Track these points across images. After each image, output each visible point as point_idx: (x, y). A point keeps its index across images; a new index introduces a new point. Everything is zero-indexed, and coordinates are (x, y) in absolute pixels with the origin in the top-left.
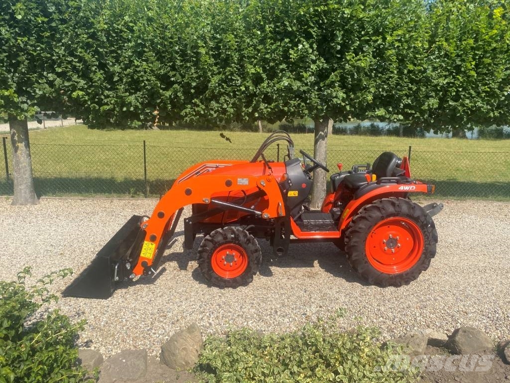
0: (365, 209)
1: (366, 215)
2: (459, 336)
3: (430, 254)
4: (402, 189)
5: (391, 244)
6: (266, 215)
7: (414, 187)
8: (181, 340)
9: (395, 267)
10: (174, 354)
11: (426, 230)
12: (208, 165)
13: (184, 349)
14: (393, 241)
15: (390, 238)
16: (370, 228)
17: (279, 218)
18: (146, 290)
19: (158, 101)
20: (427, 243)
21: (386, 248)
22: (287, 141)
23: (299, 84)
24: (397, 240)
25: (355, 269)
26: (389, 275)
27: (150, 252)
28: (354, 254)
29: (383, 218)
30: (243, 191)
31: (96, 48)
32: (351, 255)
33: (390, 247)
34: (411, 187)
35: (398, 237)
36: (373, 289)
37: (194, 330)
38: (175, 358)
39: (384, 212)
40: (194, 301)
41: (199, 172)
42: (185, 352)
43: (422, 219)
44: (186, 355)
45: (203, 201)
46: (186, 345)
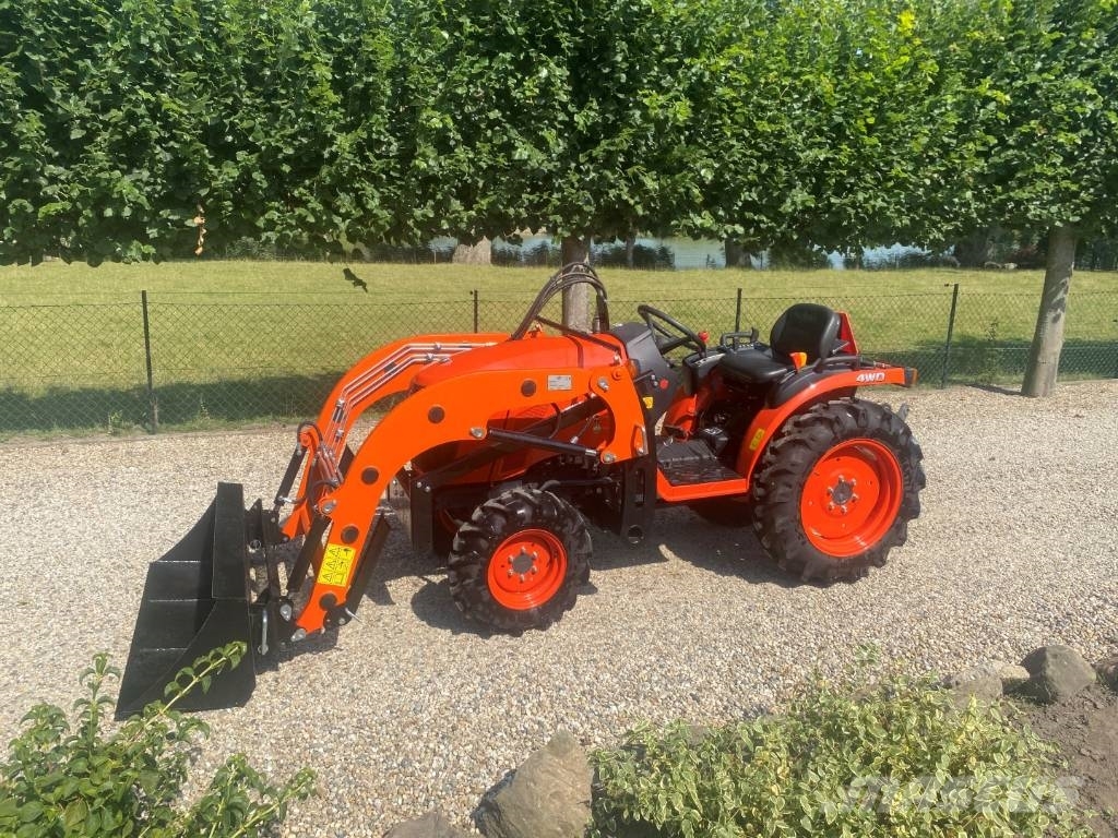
0: (797, 424)
1: (805, 436)
3: (911, 510)
4: (863, 379)
5: (841, 495)
6: (610, 456)
7: (883, 375)
8: (543, 776)
9: (857, 538)
10: (531, 812)
11: (907, 462)
12: (416, 346)
13: (557, 795)
14: (846, 488)
15: (840, 482)
16: (812, 463)
18: (324, 666)
19: (204, 192)
20: (908, 488)
21: (832, 503)
22: (592, 284)
24: (853, 485)
25: (777, 555)
26: (839, 559)
27: (342, 570)
28: (779, 521)
29: (835, 441)
30: (554, 405)
31: (22, 52)
32: (773, 522)
33: (838, 502)
34: (878, 375)
35: (854, 480)
36: (807, 593)
37: (568, 746)
38: (535, 821)
39: (837, 427)
40: (458, 675)
41: (392, 365)
42: (558, 803)
43: (903, 440)
44: (561, 808)
45: (471, 434)
46: (557, 785)
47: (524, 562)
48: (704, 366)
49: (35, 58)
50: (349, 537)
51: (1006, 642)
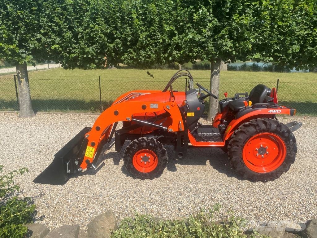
0: (244, 126)
1: (244, 130)
2: (310, 227)
3: (290, 160)
4: (271, 112)
5: (262, 152)
6: (170, 130)
7: (280, 111)
8: (101, 222)
9: (264, 168)
10: (95, 231)
11: (289, 143)
12: (134, 93)
13: (102, 228)
14: (263, 150)
15: (261, 147)
16: (247, 139)
17: (179, 132)
19: (106, 51)
20: (289, 152)
21: (258, 154)
22: (188, 76)
23: (200, 36)
24: (266, 149)
25: (234, 168)
26: (258, 173)
27: (91, 154)
28: (234, 157)
29: (257, 133)
30: (154, 112)
32: (232, 158)
33: (260, 154)
34: (278, 111)
35: (267, 147)
36: (246, 183)
37: (110, 215)
38: (96, 234)
39: (258, 128)
40: (119, 188)
41: (128, 98)
42: (103, 231)
43: (287, 135)
44: (103, 232)
45: (127, 119)
46: (104, 225)
47: (145, 159)
48: (225, 104)
49: (70, 18)
50: (93, 145)
51: (310, 214)
